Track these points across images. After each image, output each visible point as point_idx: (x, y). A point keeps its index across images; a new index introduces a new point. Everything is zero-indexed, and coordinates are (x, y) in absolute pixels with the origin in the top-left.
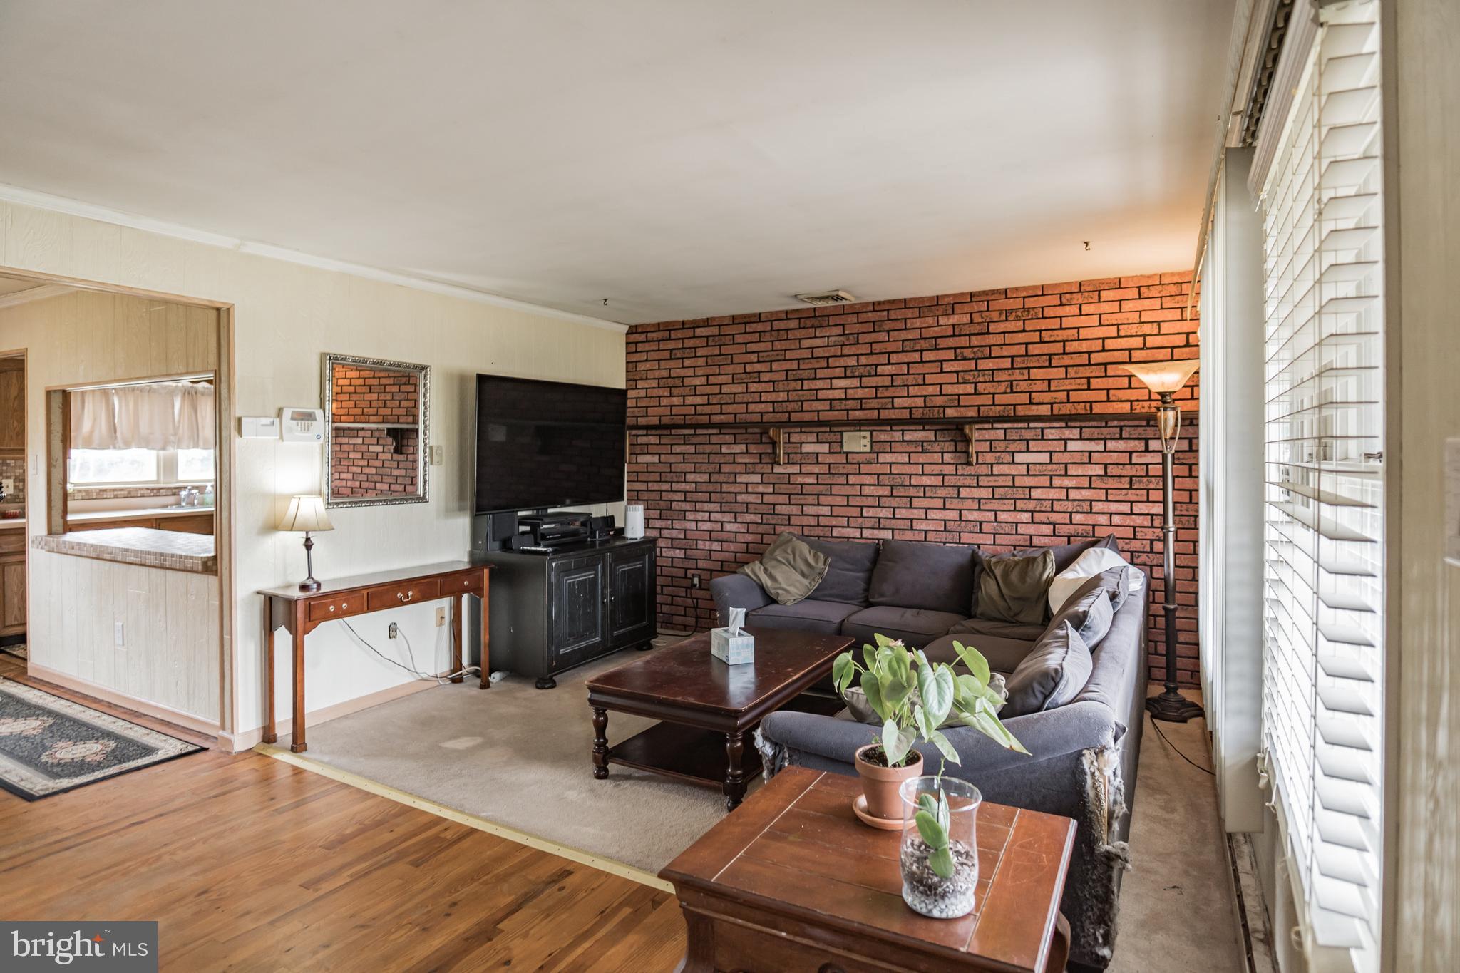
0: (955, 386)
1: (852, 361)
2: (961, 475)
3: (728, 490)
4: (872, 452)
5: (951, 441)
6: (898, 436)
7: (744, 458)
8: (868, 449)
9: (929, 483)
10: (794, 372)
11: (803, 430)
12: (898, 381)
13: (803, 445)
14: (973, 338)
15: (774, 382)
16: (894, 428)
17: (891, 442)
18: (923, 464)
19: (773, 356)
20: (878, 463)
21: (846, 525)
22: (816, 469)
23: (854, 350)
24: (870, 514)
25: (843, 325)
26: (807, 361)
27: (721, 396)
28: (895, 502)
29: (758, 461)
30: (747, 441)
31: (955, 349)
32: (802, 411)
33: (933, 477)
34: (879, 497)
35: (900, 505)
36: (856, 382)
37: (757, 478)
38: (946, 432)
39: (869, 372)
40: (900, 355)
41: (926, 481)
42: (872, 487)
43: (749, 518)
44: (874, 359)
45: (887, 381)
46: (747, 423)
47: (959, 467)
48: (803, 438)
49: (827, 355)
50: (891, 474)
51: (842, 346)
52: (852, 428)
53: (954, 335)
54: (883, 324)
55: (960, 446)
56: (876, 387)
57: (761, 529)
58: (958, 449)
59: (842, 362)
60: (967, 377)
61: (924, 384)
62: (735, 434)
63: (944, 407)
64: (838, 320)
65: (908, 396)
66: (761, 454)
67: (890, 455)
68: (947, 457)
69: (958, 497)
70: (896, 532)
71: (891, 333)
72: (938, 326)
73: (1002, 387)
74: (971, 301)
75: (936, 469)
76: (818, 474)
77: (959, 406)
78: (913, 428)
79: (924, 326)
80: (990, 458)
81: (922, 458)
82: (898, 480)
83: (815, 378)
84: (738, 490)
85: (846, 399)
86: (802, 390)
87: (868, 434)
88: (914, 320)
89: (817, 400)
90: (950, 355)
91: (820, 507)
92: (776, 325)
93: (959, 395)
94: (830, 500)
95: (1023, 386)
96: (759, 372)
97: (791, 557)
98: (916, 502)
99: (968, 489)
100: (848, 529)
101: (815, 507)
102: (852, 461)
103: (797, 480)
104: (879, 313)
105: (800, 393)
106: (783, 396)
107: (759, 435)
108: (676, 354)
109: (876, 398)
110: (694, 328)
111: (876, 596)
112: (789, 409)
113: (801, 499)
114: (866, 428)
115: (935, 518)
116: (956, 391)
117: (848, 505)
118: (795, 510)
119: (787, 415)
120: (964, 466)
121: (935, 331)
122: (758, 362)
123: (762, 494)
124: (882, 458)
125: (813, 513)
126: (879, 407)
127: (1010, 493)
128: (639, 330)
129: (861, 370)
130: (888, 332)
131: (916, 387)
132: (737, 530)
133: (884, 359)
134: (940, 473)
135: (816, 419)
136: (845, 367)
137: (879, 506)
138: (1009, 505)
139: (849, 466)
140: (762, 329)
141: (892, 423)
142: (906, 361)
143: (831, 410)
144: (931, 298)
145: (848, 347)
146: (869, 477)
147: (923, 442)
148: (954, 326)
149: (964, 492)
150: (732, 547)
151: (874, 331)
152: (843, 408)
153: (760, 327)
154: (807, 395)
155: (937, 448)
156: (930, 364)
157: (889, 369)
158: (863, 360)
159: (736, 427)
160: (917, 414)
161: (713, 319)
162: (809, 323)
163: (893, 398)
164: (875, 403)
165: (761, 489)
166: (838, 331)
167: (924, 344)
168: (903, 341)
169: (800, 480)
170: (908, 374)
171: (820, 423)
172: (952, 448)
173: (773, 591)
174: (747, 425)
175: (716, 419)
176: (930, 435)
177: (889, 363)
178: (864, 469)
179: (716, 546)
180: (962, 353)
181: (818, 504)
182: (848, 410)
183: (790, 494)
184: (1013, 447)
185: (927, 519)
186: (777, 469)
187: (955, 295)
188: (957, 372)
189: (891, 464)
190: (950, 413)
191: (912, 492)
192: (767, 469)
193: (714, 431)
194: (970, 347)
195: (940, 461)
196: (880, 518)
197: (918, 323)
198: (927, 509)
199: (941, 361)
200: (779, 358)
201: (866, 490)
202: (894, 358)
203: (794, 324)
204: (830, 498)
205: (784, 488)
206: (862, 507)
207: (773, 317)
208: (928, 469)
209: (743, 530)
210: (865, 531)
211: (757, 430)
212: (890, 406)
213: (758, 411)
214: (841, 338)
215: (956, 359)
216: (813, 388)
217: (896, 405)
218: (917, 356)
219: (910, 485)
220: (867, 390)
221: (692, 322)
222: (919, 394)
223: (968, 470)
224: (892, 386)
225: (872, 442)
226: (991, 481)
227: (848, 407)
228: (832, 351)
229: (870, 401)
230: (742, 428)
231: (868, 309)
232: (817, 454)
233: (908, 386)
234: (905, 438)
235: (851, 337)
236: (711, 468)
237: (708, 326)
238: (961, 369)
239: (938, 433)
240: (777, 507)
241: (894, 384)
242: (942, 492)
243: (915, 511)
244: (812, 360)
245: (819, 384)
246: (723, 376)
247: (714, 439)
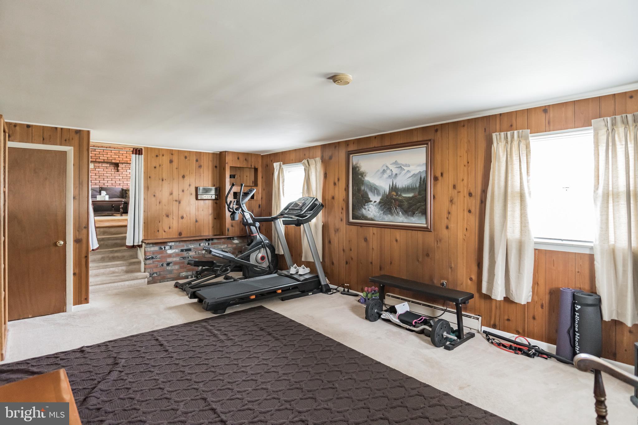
4: (94, 168)
6: (101, 165)
8: (93, 168)
17: (99, 166)
24: (94, 182)
28: (100, 179)
33: (109, 174)
34: (96, 178)
38: (113, 165)
41: (107, 175)
42: (94, 176)
45: (98, 153)
47: (115, 172)
50: (99, 173)
55: (116, 168)
56: (95, 154)
61: (107, 155)
63: (112, 160)
65: (103, 157)
67: (99, 169)
68: (113, 170)
70: (100, 186)
73: (125, 157)
75: (110, 172)
77: (115, 160)
78: (104, 163)
80: (122, 171)
81: (107, 170)
82: (101, 175)
87: (93, 164)
95: (129, 157)
98: (105, 179)
109: (95, 156)
116: (115, 157)
124: (96, 170)
127: (126, 178)
131: (105, 155)
138: (126, 180)
141: (99, 162)
149: (116, 177)
155: (110, 168)
157: (98, 150)
160: (105, 161)
163: (99, 157)
164: (95, 157)
170: (103, 152)
172: (114, 168)
178: (92, 172)
184: (127, 169)
185: (108, 183)
189: (99, 171)
191: (104, 177)
196: (96, 183)
198: (108, 181)
208: (108, 172)
222: (106, 157)
223: (117, 173)
225: (94, 166)
226: (122, 175)
242: (111, 177)
243: (105, 181)
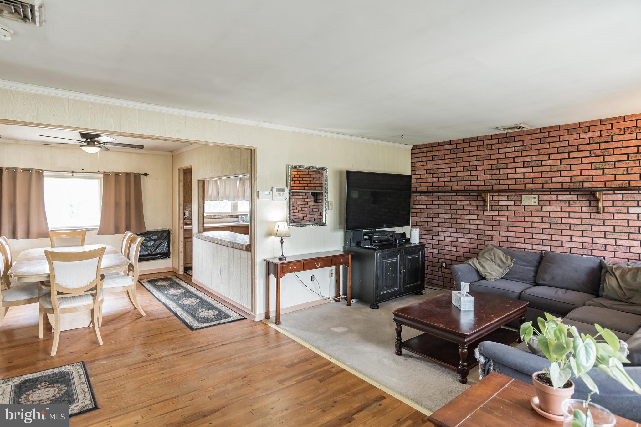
0: (590, 170)
1: (528, 159)
2: (593, 219)
3: (461, 222)
4: (539, 205)
5: (587, 200)
6: (554, 197)
7: (469, 207)
8: (537, 204)
9: (573, 222)
10: (495, 165)
11: (500, 194)
12: (554, 169)
13: (500, 201)
14: (602, 144)
15: (484, 170)
16: (552, 193)
17: (550, 200)
18: (569, 212)
19: (484, 157)
20: (542, 211)
21: (523, 242)
22: (507, 213)
23: (529, 153)
24: (537, 237)
25: (523, 141)
26: (502, 159)
27: (457, 177)
28: (552, 232)
29: (476, 209)
30: (470, 199)
31: (590, 151)
32: (500, 184)
33: (575, 219)
34: (542, 229)
35: (555, 234)
36: (530, 170)
37: (475, 217)
38: (584, 195)
39: (537, 164)
40: (556, 155)
41: (571, 221)
42: (539, 224)
43: (471, 236)
44: (540, 158)
45: (548, 169)
46: (470, 190)
47: (592, 214)
48: (500, 198)
49: (513, 156)
50: (550, 217)
51: (522, 151)
52: (528, 193)
53: (590, 143)
54: (546, 139)
55: (593, 203)
56: (542, 172)
57: (477, 242)
58: (592, 205)
59: (522, 159)
60: (598, 165)
61: (571, 170)
62: (464, 196)
63: (583, 182)
64: (520, 138)
65: (561, 177)
66: (477, 205)
67: (549, 207)
68: (585, 209)
69: (591, 231)
70: (552, 247)
71: (550, 144)
72: (580, 139)
73: (621, 171)
74: (601, 124)
75: (578, 215)
76: (508, 216)
77: (592, 181)
78: (564, 193)
79: (571, 139)
80: (612, 210)
81: (569, 209)
82: (554, 220)
83: (507, 168)
84: (465, 222)
85: (524, 178)
86: (500, 174)
87: (537, 196)
88: (565, 137)
89: (508, 179)
90: (588, 154)
91: (509, 233)
92: (486, 142)
93: (592, 176)
94: (515, 229)
95: (635, 170)
96: (477, 166)
97: (493, 257)
98: (564, 232)
99: (597, 226)
100: (525, 244)
101: (506, 232)
102: (527, 210)
103: (497, 219)
104: (543, 134)
105: (499, 175)
106: (489, 177)
107: (477, 196)
108: (435, 158)
109: (542, 177)
110: (444, 145)
111: (541, 280)
112: (493, 184)
113: (499, 228)
114: (535, 193)
115: (577, 241)
116: (591, 174)
117: (525, 232)
118: (496, 233)
119: (491, 186)
120: (596, 214)
121: (579, 142)
122: (476, 161)
123: (478, 225)
124: (545, 209)
125: (505, 235)
126: (543, 182)
127: (625, 230)
128: (417, 148)
129: (533, 163)
130: (549, 143)
131: (566, 172)
132: (464, 242)
133: (546, 157)
134: (580, 217)
135: (507, 188)
136: (524, 162)
137: (542, 233)
138: (625, 236)
139: (525, 212)
140: (478, 145)
141: (550, 191)
142: (560, 158)
143: (515, 184)
144: (575, 124)
145: (525, 152)
146: (537, 218)
147: (569, 200)
148: (589, 138)
149: (595, 228)
150: (462, 250)
151: (541, 143)
152: (522, 183)
153: (477, 144)
154: (502, 177)
155: (578, 203)
156: (574, 159)
157: (549, 163)
158: (534, 158)
159: (465, 192)
160: (566, 186)
161: (453, 141)
162: (504, 140)
163: (551, 177)
164: (541, 180)
165: (477, 222)
166: (520, 144)
167: (571, 149)
168: (558, 148)
169: (498, 218)
170: (561, 165)
171: (509, 190)
172: (588, 204)
173: (483, 274)
174: (470, 191)
175: (455, 188)
176: (575, 197)
177: (549, 159)
178: (534, 214)
179: (454, 249)
180: (595, 153)
181: (508, 231)
182: (525, 184)
183: (492, 226)
184: (628, 204)
185: (571, 241)
186: (486, 213)
187: (590, 122)
188: (592, 163)
189: (550, 212)
190: (586, 185)
191: (562, 227)
192: (481, 212)
193: (454, 194)
194: (600, 149)
195: (580, 211)
196: (543, 240)
197: (567, 138)
198: (571, 236)
199: (581, 158)
200: (487, 158)
201: (535, 225)
202: (552, 157)
203: (495, 141)
204: (515, 228)
205: (489, 222)
206: (532, 234)
207: (484, 139)
208: (572, 215)
209: (467, 242)
210: (534, 246)
211: (476, 194)
212: (550, 182)
213: (476, 184)
214: (521, 148)
215: (590, 156)
216: (506, 173)
217: (553, 181)
218: (566, 155)
219: (561, 223)
220: (536, 173)
221: (443, 142)
222: (567, 175)
223: (597, 216)
224: (551, 171)
225: (539, 200)
226: (613, 223)
227: (525, 183)
228: (517, 154)
229: (538, 179)
230: (467, 193)
231: (537, 132)
232: (508, 206)
233: (561, 171)
234: (558, 199)
235: (527, 147)
236: (452, 211)
237: (451, 144)
238: (594, 161)
239: (579, 196)
240: (485, 231)
241: (552, 170)
242: (582, 228)
243: (564, 237)
244: (505, 159)
245: (509, 171)
246: (458, 168)
247: (453, 198)
